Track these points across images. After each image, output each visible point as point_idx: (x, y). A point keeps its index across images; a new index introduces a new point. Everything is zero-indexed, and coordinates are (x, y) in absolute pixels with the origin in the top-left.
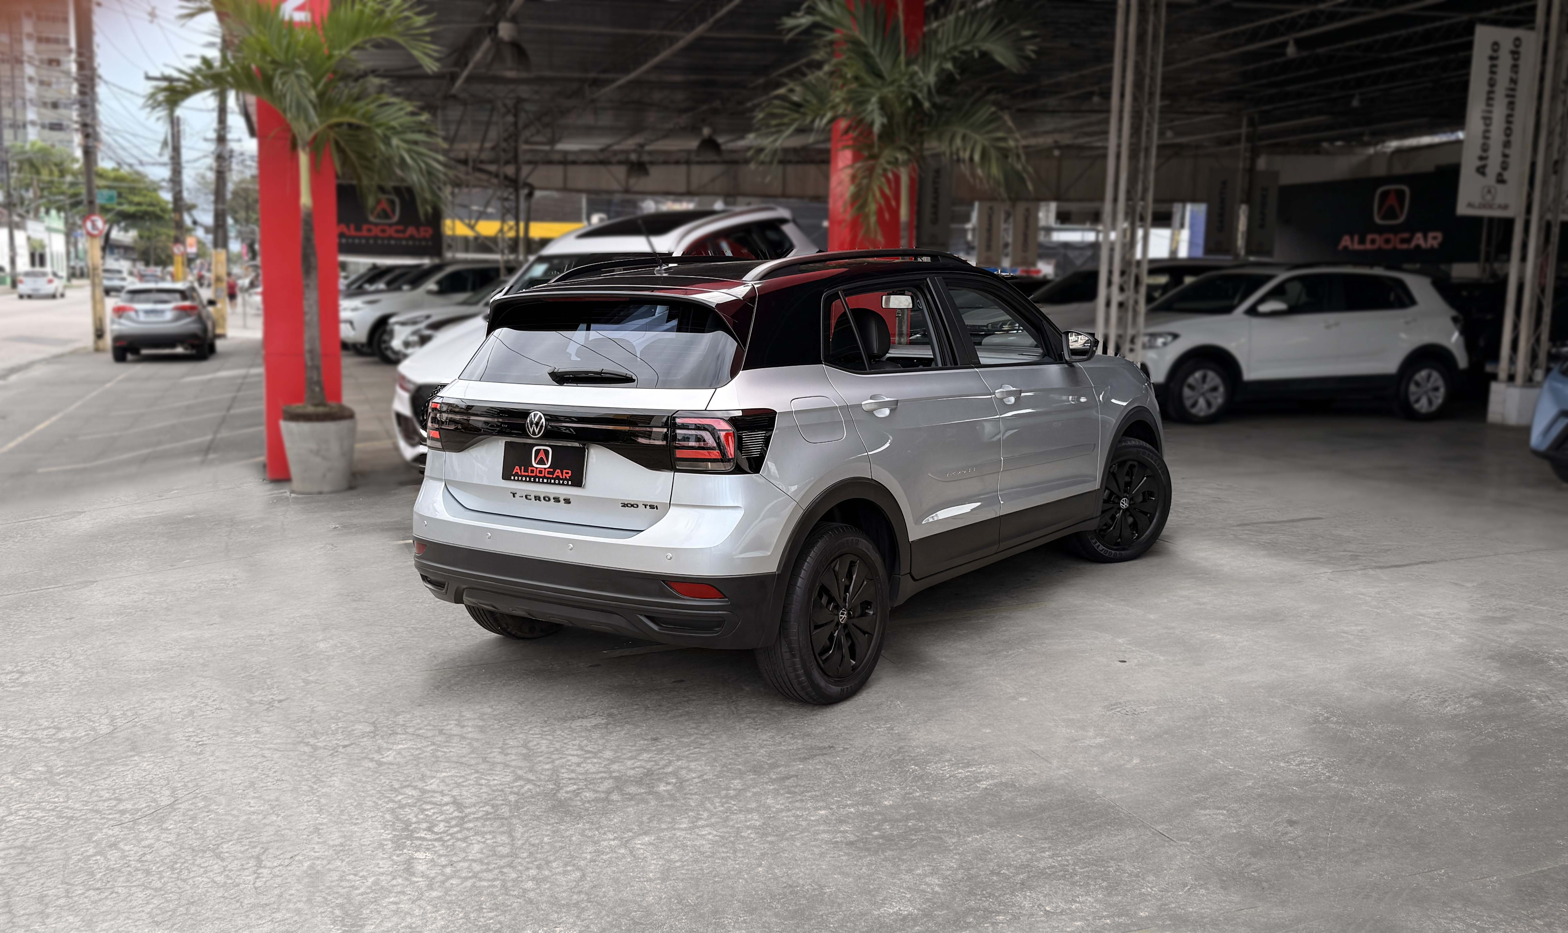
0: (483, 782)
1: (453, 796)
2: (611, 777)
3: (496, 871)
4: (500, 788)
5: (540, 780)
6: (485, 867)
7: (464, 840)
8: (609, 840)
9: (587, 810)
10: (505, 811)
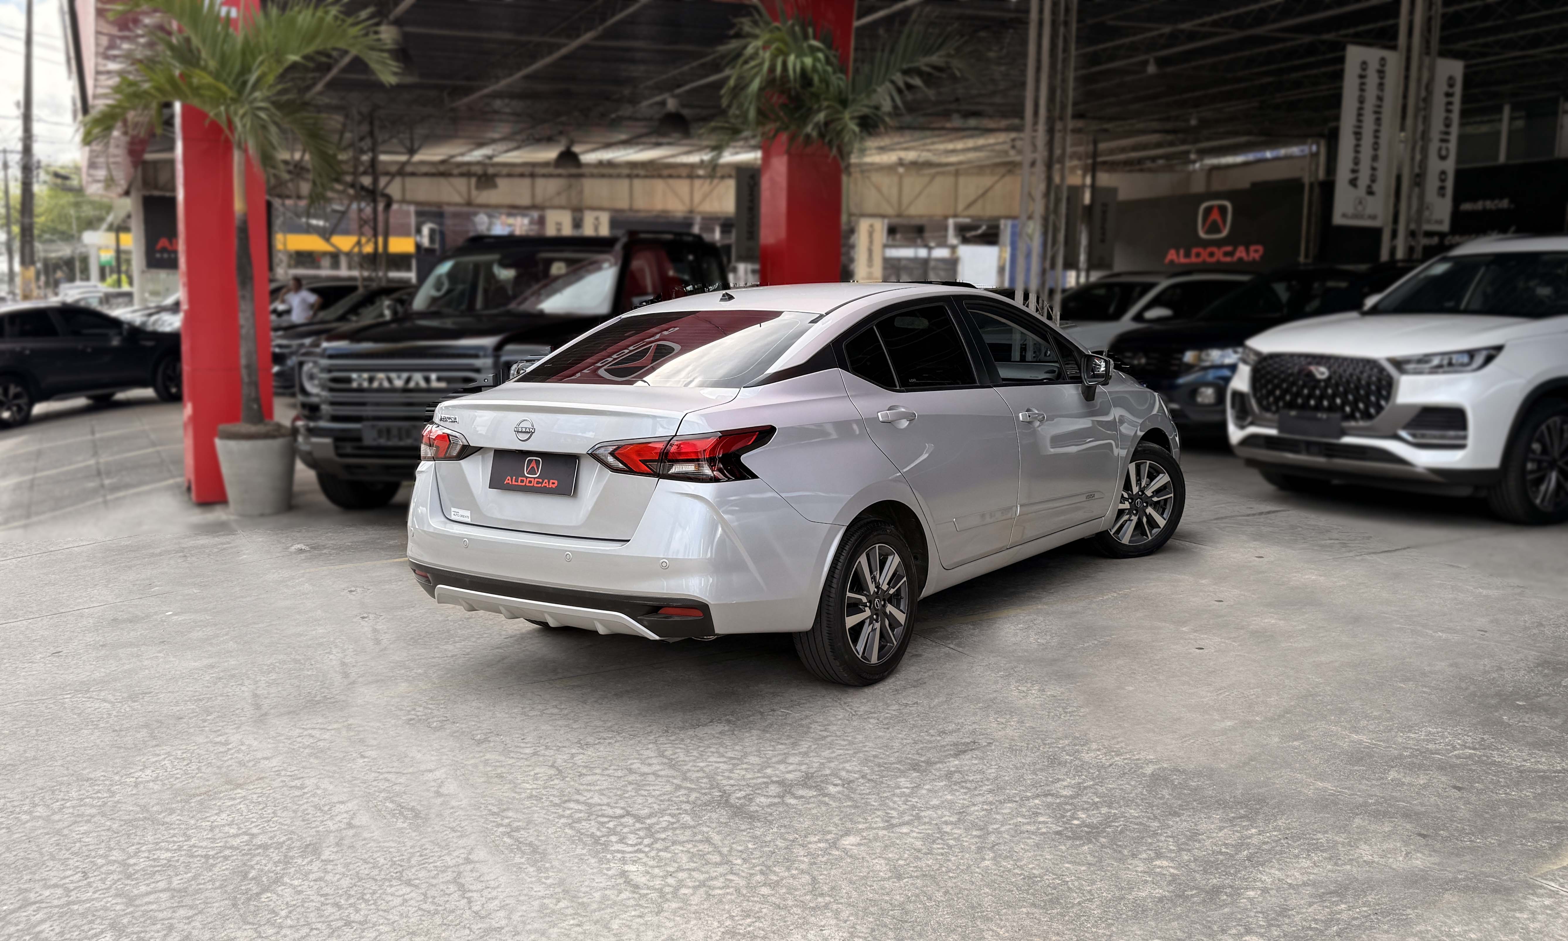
0: (643, 792)
1: (622, 808)
2: (773, 782)
3: (722, 880)
4: (666, 797)
5: (702, 788)
6: (707, 876)
7: (666, 849)
8: (816, 843)
9: (771, 814)
10: (687, 819)
